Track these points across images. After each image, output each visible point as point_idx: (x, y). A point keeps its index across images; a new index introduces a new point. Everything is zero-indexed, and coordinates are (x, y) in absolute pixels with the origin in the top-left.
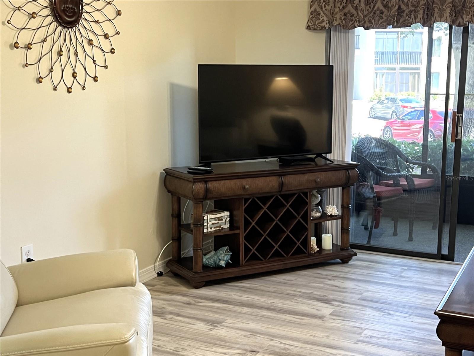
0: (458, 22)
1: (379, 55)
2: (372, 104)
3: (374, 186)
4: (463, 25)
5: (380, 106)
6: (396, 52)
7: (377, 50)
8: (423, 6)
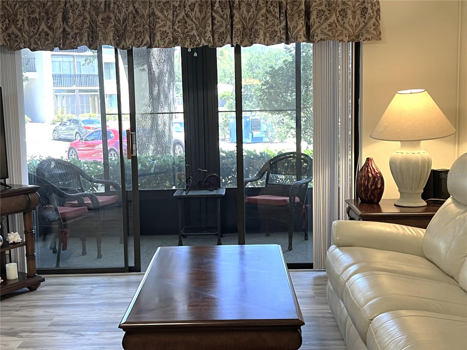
0: (121, 45)
1: (57, 78)
2: (54, 126)
3: (58, 207)
4: (127, 48)
5: (64, 128)
6: (73, 75)
7: (54, 73)
8: (88, 29)
